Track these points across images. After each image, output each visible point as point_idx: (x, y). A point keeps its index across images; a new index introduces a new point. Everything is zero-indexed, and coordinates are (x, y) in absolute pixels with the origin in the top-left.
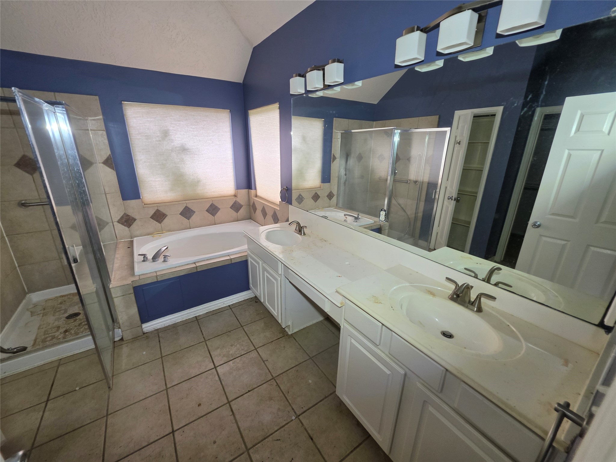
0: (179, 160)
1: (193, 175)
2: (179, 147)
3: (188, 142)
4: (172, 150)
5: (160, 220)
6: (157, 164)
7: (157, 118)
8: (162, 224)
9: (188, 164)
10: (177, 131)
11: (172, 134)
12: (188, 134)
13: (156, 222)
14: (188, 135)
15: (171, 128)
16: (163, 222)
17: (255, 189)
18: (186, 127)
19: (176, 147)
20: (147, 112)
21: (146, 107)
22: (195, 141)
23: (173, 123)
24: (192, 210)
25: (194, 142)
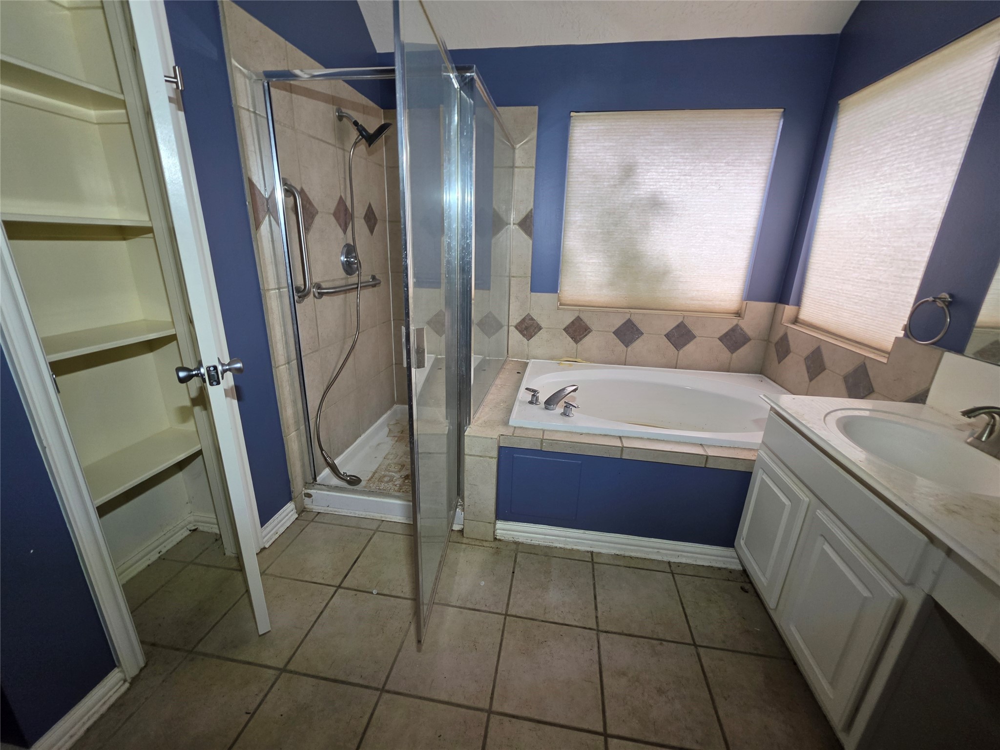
0: (639, 226)
1: (658, 258)
2: (649, 198)
3: (666, 188)
4: (631, 206)
5: (578, 337)
6: (599, 231)
7: (621, 141)
8: (579, 345)
9: (655, 234)
10: (651, 166)
11: (640, 172)
12: (673, 170)
13: (571, 339)
14: (672, 172)
15: (642, 160)
16: (581, 342)
17: (798, 303)
18: (671, 156)
19: (643, 198)
20: (607, 129)
21: (607, 121)
22: (682, 187)
23: (647, 149)
24: (638, 330)
25: (680, 189)
